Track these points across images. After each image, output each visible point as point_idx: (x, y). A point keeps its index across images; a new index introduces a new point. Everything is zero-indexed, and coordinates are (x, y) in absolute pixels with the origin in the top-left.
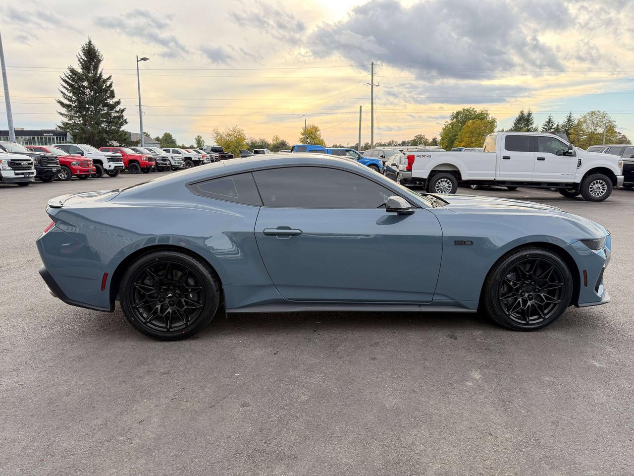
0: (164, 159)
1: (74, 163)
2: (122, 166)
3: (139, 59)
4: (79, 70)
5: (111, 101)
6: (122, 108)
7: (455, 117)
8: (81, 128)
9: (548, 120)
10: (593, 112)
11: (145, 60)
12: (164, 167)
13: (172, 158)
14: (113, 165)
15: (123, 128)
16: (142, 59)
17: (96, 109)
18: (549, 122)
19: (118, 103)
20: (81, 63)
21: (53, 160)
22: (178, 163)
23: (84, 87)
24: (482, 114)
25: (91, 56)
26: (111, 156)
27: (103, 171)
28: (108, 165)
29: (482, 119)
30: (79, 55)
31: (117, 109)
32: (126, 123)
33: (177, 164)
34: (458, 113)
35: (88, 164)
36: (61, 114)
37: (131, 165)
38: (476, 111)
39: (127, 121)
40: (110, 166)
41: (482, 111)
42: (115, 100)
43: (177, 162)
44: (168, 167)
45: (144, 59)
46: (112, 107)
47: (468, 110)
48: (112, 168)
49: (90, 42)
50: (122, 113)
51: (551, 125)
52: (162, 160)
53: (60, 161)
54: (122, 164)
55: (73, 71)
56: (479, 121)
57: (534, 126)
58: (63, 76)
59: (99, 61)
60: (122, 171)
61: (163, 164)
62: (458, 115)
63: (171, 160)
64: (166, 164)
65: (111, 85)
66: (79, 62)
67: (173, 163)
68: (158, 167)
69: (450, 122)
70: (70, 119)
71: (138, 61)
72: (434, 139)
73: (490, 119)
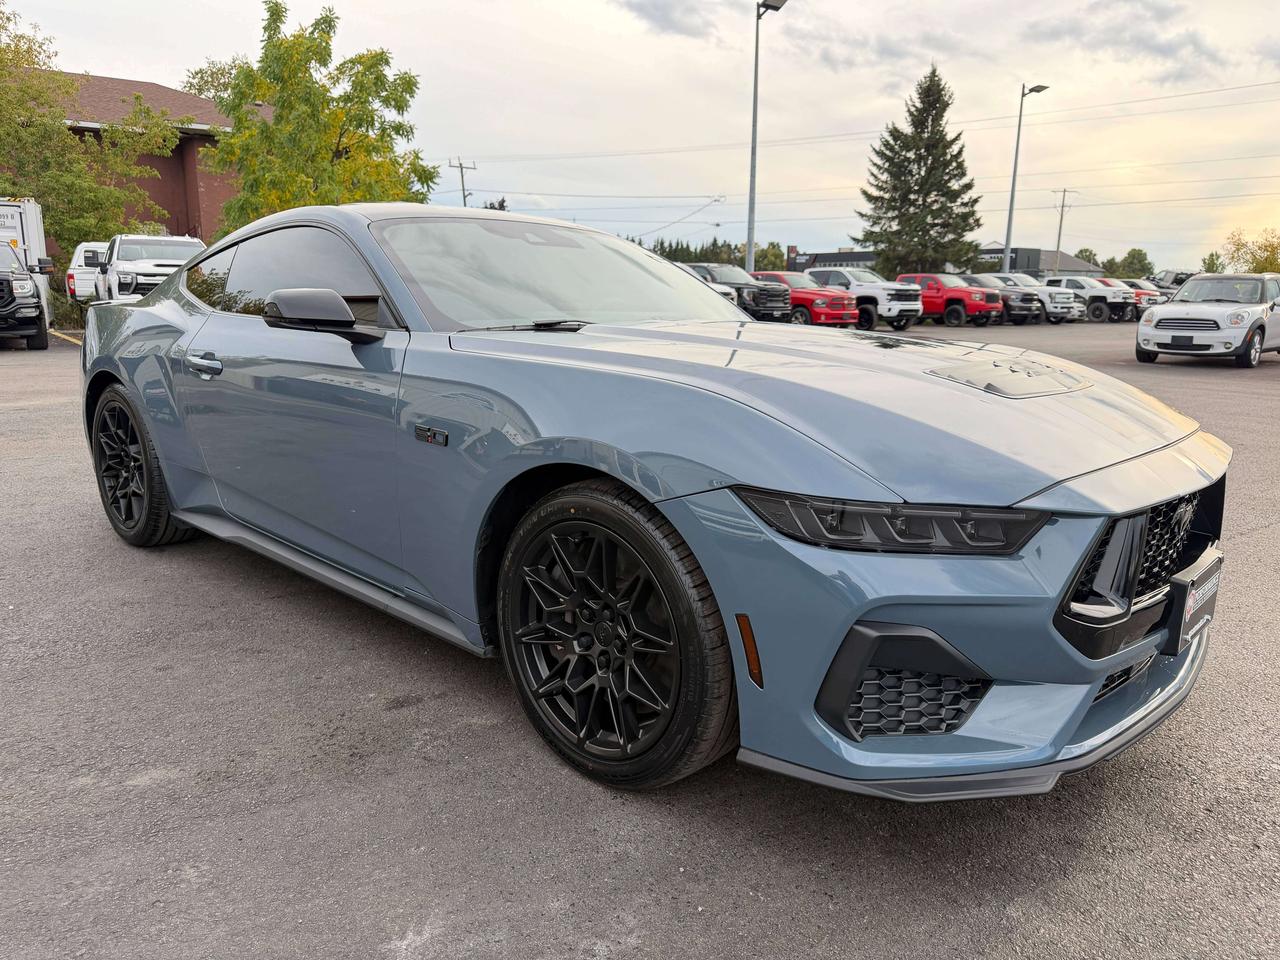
0: (1028, 298)
1: (818, 301)
2: (917, 311)
3: (1027, 91)
4: (907, 128)
5: (955, 185)
6: (975, 197)
8: (888, 238)
11: (1038, 91)
12: (1025, 316)
13: (1050, 296)
14: (897, 307)
15: (969, 237)
16: (1031, 90)
17: (924, 201)
19: (968, 187)
20: (911, 114)
21: (779, 296)
22: (1062, 308)
23: (907, 159)
25: (933, 98)
26: (896, 290)
27: (875, 318)
28: (888, 308)
30: (911, 100)
31: (966, 198)
32: (979, 225)
33: (1059, 310)
35: (843, 304)
36: (862, 215)
37: (949, 308)
39: (981, 222)
40: (890, 310)
42: (965, 180)
43: (1059, 305)
44: (1037, 317)
45: (1038, 89)
46: (954, 196)
48: (894, 313)
49: (934, 73)
50: (972, 206)
52: (1023, 300)
53: (793, 299)
54: (918, 306)
55: (895, 133)
58: (878, 145)
59: (947, 105)
60: (920, 322)
61: (1022, 309)
63: (1047, 300)
64: (1029, 309)
65: (960, 152)
66: (907, 114)
67: (1050, 307)
68: (1010, 315)
70: (875, 223)
71: (1024, 95)
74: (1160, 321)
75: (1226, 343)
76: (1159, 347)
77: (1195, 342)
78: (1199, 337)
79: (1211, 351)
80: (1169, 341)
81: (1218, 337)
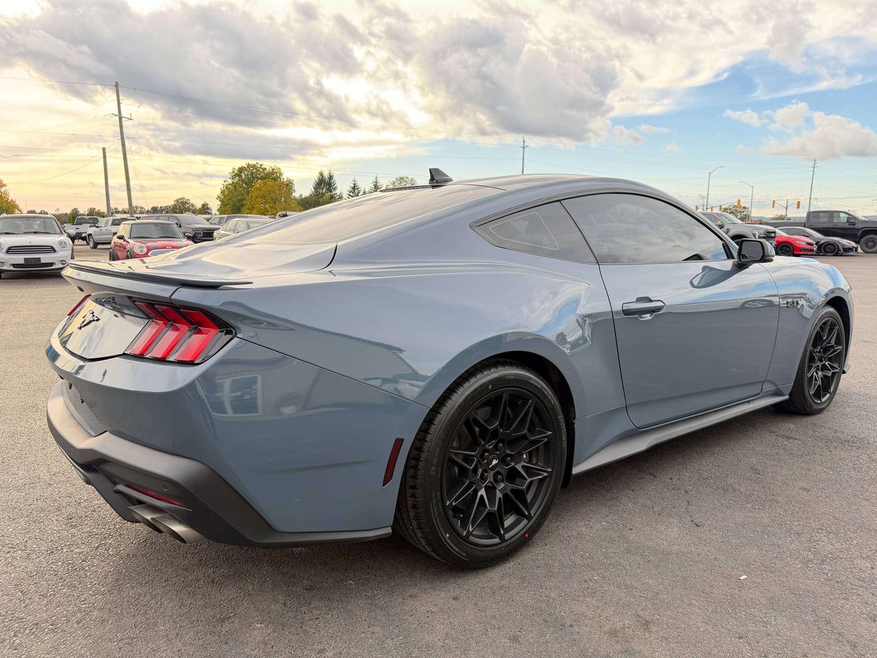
7: (236, 175)
9: (353, 186)
10: (401, 178)
18: (354, 188)
24: (273, 172)
29: (275, 179)
34: (241, 170)
38: (265, 169)
41: (273, 169)
47: (254, 166)
51: (356, 191)
56: (270, 183)
57: (338, 192)
62: (241, 172)
69: (230, 181)
72: (203, 205)
73: (285, 181)
74: (10, 248)
75: (61, 261)
76: (14, 267)
77: (42, 262)
78: (45, 258)
79: (54, 267)
80: (23, 262)
81: (57, 257)
